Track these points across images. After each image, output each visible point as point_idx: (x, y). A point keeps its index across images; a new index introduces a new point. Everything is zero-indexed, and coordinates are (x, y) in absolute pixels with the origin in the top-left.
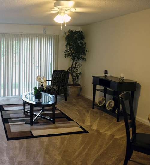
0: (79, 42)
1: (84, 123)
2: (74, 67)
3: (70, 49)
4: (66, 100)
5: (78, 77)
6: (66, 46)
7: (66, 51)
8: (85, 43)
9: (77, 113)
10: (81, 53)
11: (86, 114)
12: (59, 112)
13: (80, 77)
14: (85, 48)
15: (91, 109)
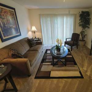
0: (87, 18)
1: (83, 68)
2: (83, 32)
3: (82, 22)
4: (77, 48)
5: (85, 36)
6: (80, 20)
7: (79, 23)
8: (90, 18)
9: (81, 58)
10: (87, 24)
11: (86, 60)
12: (71, 56)
13: (86, 37)
14: (90, 21)
15: (89, 56)
